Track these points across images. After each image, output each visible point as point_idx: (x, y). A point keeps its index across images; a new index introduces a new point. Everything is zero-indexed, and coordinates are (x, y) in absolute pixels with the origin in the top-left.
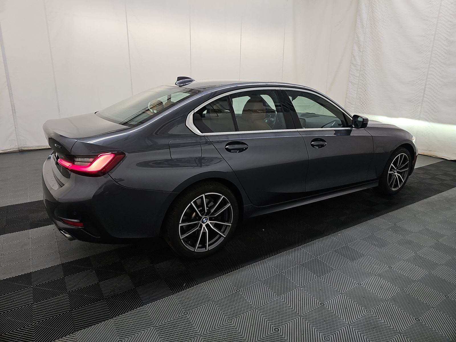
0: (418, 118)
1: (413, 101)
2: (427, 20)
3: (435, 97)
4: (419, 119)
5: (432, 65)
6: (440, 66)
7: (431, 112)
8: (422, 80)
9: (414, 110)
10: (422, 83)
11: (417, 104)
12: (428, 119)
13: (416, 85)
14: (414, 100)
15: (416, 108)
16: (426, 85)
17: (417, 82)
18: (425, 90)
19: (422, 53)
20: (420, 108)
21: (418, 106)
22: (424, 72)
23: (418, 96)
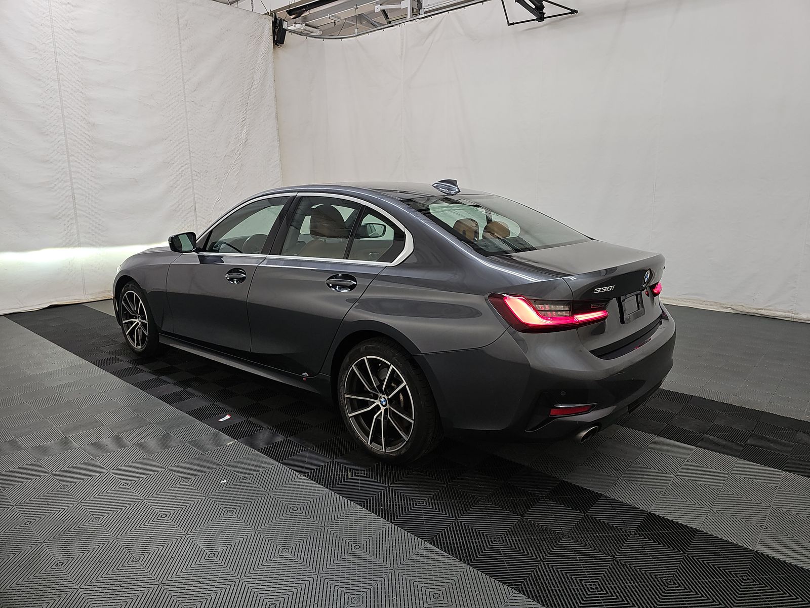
0: (77, 244)
1: (59, 216)
2: (39, 80)
3: (95, 207)
4: (80, 245)
5: (73, 157)
6: (87, 160)
7: (96, 232)
8: (63, 181)
9: (66, 232)
10: (65, 187)
11: (68, 221)
12: (94, 244)
13: (56, 190)
14: (61, 215)
15: (69, 229)
16: (72, 189)
17: (55, 185)
18: (74, 197)
19: (47, 135)
20: (75, 227)
21: (72, 224)
22: (63, 169)
23: (66, 208)
